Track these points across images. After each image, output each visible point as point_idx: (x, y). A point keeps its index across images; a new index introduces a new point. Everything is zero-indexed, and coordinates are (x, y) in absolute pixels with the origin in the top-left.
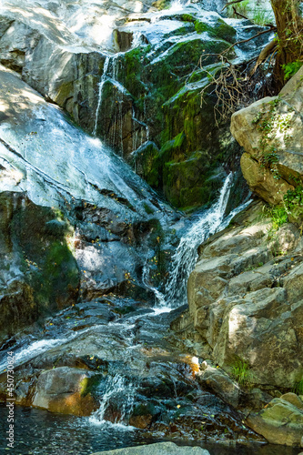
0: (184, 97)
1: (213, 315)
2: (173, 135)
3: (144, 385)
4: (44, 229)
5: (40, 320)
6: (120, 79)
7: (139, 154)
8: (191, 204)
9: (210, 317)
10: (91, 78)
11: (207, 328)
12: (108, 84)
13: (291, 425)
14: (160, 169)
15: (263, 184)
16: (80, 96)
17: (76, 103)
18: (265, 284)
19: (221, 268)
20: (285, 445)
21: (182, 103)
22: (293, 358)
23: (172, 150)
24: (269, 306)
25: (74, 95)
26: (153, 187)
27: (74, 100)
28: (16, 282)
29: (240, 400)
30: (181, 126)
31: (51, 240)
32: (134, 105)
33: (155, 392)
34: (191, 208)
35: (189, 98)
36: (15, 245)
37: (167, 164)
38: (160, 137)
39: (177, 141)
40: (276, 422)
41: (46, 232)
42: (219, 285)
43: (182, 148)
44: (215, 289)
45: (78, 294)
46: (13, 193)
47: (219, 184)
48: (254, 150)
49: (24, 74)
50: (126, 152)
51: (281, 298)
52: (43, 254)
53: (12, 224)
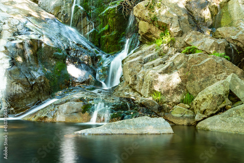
0: (108, 11)
1: (139, 78)
2: (104, 26)
3: (114, 106)
4: (53, 56)
5: (53, 94)
6: (81, 5)
7: (90, 33)
8: (113, 51)
9: (138, 79)
10: (69, 5)
11: (136, 84)
12: (76, 7)
13: (185, 115)
14: (99, 39)
15: (150, 31)
16: (64, 12)
17: (62, 15)
18: (161, 63)
19: (139, 60)
20: (183, 125)
21: (107, 13)
22: (180, 89)
23: (104, 31)
24: (167, 68)
25: (62, 11)
26: (97, 46)
27: (61, 13)
28: (41, 77)
29: (158, 109)
30: (107, 22)
31: (56, 61)
32: (87, 15)
33: (119, 108)
34: (113, 53)
35: (110, 11)
36: (39, 62)
37: (102, 37)
38: (98, 27)
39: (106, 28)
40: (178, 115)
41: (53, 57)
42: (140, 66)
43: (109, 30)
44: (138, 68)
45: (69, 83)
46: (38, 40)
47: (123, 43)
48: (147, 16)
49: (39, 3)
50: (85, 33)
51: (172, 65)
52: (53, 66)
53: (38, 53)
